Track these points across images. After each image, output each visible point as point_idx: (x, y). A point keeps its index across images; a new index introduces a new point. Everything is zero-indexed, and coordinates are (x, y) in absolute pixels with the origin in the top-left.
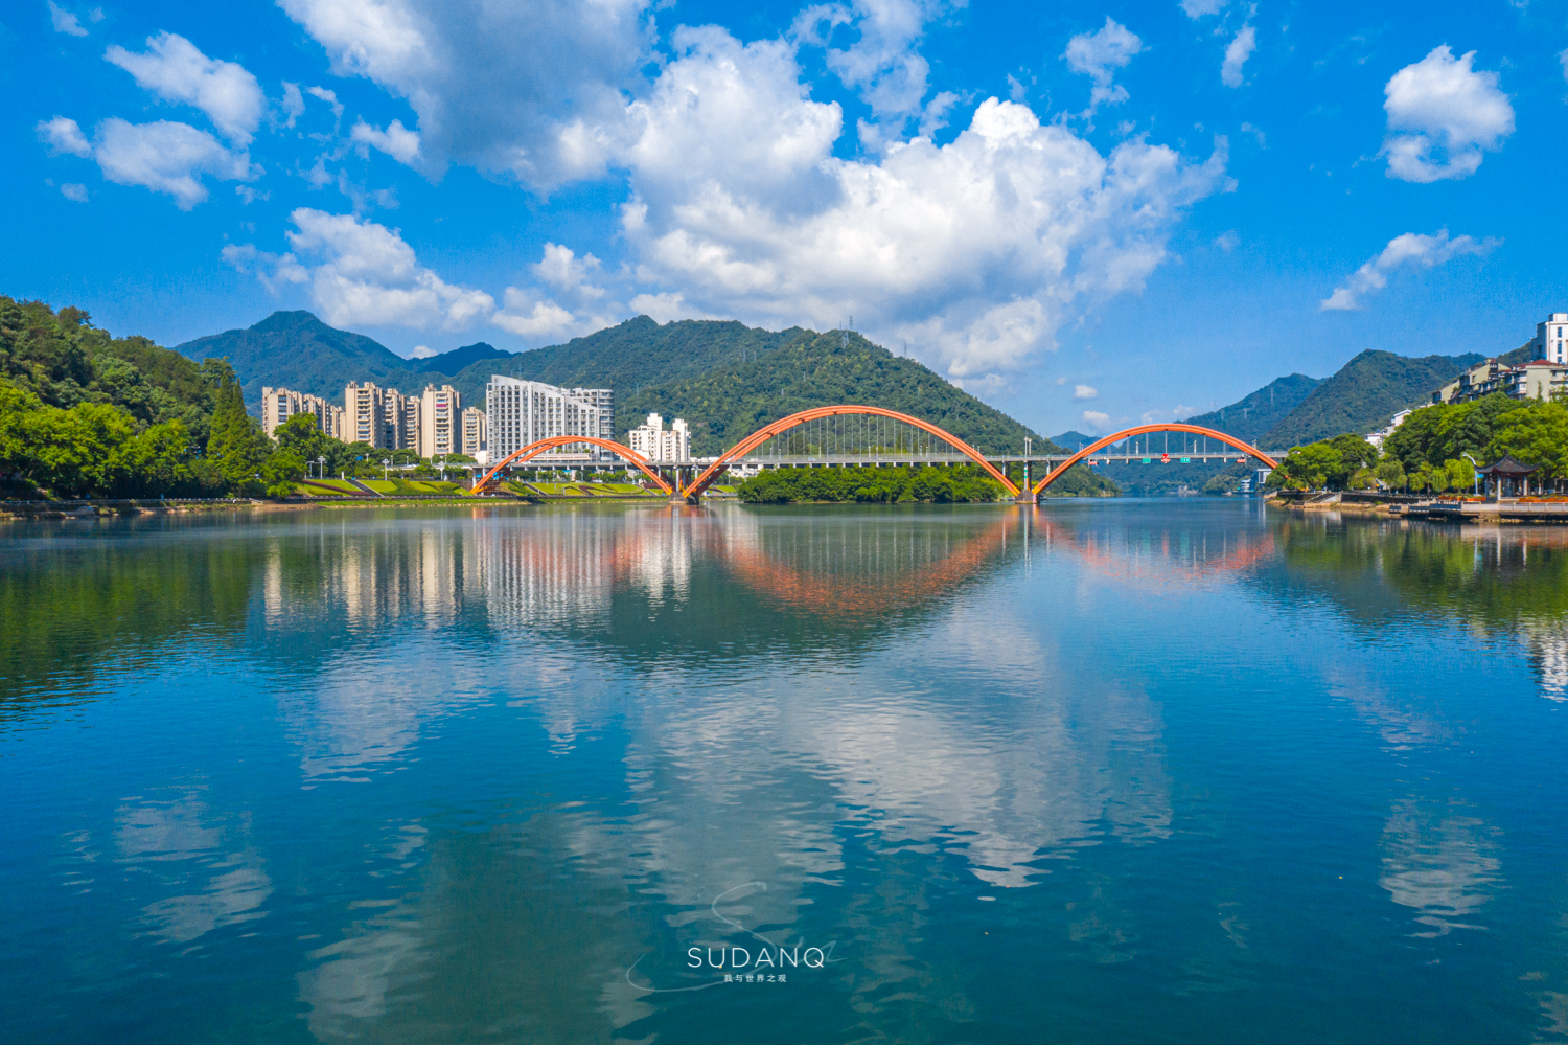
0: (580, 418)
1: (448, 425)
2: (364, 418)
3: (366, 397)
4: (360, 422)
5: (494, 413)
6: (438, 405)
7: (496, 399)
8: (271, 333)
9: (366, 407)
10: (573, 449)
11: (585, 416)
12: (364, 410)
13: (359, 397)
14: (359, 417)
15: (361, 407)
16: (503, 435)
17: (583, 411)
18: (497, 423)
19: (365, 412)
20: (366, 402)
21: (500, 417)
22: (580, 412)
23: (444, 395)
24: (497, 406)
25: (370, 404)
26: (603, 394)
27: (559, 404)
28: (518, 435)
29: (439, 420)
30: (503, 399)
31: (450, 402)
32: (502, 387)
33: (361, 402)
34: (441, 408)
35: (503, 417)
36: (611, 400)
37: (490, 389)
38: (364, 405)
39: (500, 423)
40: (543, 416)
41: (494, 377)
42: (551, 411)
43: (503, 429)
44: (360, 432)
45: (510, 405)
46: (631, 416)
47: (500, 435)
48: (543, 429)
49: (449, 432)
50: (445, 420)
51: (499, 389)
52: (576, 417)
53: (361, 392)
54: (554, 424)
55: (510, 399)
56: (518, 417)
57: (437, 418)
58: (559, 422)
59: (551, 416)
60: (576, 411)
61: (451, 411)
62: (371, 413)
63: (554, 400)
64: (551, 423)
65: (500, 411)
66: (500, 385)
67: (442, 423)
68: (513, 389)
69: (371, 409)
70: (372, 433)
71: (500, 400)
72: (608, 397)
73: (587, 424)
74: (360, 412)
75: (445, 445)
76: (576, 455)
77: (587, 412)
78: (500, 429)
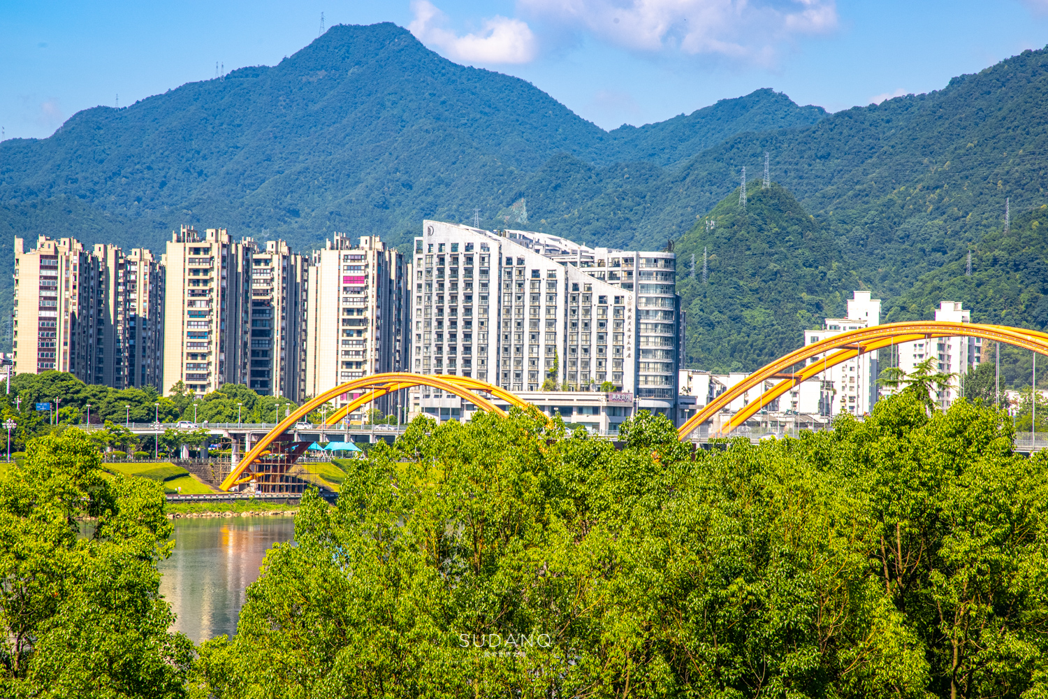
0: (595, 315)
1: (365, 321)
2: (201, 306)
3: (205, 261)
4: (192, 314)
5: (424, 299)
6: (347, 279)
7: (429, 272)
8: (322, 74)
9: (205, 282)
10: (580, 381)
11: (605, 311)
12: (201, 287)
13: (192, 261)
14: (191, 303)
15: (196, 282)
16: (440, 349)
17: (602, 299)
18: (429, 324)
19: (203, 293)
20: (206, 271)
21: (435, 311)
22: (595, 300)
23: (360, 258)
24: (430, 285)
25: (214, 274)
26: (648, 260)
27: (552, 285)
28: (467, 349)
29: (350, 311)
30: (441, 271)
31: (372, 272)
32: (441, 245)
33: (196, 271)
34: (352, 284)
35: (441, 310)
36: (665, 275)
37: (419, 250)
38: (201, 276)
39: (434, 324)
40: (520, 310)
41: (427, 223)
42: (535, 298)
43: (440, 336)
44: (191, 335)
45: (454, 285)
46: (983, 275)
47: (433, 349)
48: (520, 337)
49: (368, 335)
50: (360, 311)
51: (435, 250)
52: (587, 311)
53: (197, 251)
54: (542, 327)
55: (454, 272)
56: (468, 311)
57: (343, 305)
58: (551, 323)
59: (535, 309)
60: (587, 298)
61: (372, 291)
62: (214, 294)
63: (543, 275)
64: (535, 323)
65: (435, 298)
66: (436, 240)
67: (355, 316)
68: (461, 249)
69: (214, 285)
70: (215, 337)
71: (435, 272)
72: (660, 267)
73: (610, 326)
74: (193, 293)
75: (358, 364)
76: (584, 395)
77: (611, 301)
78: (434, 336)
